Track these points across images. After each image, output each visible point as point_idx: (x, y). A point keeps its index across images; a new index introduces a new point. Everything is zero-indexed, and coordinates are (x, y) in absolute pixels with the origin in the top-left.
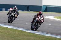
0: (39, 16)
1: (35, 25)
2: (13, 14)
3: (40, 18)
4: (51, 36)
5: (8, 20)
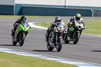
4: (30, 55)
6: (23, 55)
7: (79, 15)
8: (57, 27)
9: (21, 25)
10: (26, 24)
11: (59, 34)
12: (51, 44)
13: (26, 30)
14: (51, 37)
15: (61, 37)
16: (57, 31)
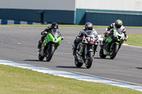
7: (120, 22)
8: (86, 36)
9: (50, 34)
10: (57, 33)
11: (89, 45)
12: (79, 58)
13: (56, 42)
14: (79, 50)
15: (91, 50)
16: (86, 42)
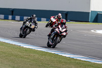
0: (59, 26)
1: (53, 39)
2: (28, 24)
3: (61, 29)
5: (20, 34)
6: (97, 62)
